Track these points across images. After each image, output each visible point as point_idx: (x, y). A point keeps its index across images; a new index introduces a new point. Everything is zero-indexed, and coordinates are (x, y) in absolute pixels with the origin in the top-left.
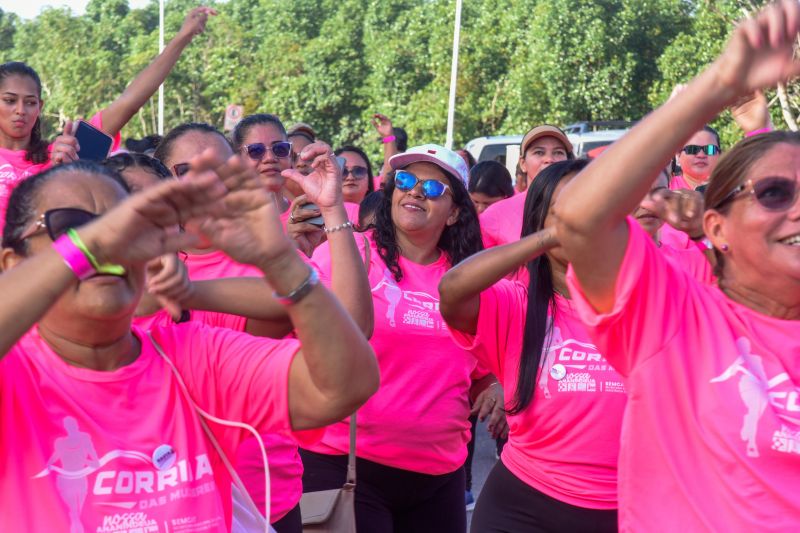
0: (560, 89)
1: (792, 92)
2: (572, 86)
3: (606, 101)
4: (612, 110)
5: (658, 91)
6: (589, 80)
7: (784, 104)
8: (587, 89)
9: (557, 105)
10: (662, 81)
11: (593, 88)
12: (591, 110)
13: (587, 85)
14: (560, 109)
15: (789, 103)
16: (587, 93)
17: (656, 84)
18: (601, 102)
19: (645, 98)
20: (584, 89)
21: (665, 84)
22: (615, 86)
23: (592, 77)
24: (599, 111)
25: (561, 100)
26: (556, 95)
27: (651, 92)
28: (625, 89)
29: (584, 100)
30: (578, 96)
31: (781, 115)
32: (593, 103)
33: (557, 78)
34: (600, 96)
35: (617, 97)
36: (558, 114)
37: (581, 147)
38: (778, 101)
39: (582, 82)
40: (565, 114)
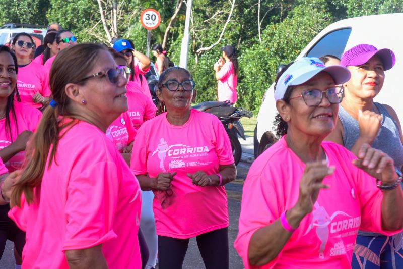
0: (5, 8)
1: (107, 18)
2: (11, 7)
3: (27, 15)
4: (30, 20)
5: (50, 13)
6: (18, 5)
7: (104, 23)
8: (18, 10)
9: (4, 15)
10: (52, 9)
11: (21, 9)
12: (20, 19)
13: (17, 8)
14: (5, 17)
15: (106, 23)
16: (18, 11)
17: (50, 10)
18: (25, 16)
19: (45, 16)
20: (16, 9)
21: (53, 10)
22: (30, 9)
23: (20, 4)
24: (24, 20)
25: (6, 13)
26: (3, 11)
27: (47, 13)
28: (35, 11)
29: (17, 14)
30: (14, 13)
31: (103, 28)
32: (21, 16)
33: (3, 3)
34: (24, 13)
35: (32, 14)
36: (4, 20)
37: (12, 35)
38: (102, 21)
39: (15, 6)
40: (8, 20)
